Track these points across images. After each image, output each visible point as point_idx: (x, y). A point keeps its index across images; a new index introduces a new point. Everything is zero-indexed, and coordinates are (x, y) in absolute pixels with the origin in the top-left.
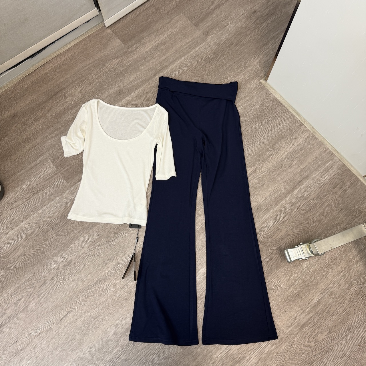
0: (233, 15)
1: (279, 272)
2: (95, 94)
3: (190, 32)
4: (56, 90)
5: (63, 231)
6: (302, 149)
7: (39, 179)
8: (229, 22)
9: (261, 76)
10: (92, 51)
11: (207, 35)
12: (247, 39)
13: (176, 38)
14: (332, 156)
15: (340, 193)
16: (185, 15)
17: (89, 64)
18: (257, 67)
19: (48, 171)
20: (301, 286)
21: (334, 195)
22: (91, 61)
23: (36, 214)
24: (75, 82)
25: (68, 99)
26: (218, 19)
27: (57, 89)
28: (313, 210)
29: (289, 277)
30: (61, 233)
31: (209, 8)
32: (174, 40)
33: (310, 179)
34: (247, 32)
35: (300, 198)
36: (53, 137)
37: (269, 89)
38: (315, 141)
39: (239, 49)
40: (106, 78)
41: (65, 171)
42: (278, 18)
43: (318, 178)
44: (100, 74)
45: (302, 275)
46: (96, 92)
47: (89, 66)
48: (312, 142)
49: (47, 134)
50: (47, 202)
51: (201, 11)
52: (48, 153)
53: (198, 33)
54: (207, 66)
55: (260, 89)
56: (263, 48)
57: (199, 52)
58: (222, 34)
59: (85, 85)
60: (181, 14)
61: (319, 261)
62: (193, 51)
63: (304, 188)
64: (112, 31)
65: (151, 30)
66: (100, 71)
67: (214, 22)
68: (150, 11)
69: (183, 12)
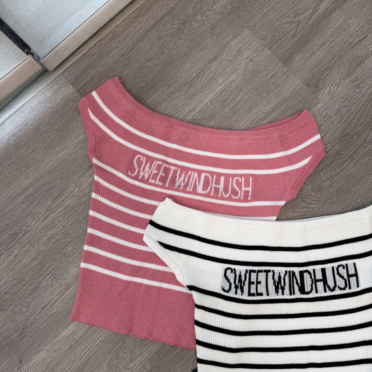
2: (46, 271)
3: (273, 80)
10: (30, 150)
11: (317, 86)
16: (255, 34)
22: (31, 179)
26: (342, 41)
31: (315, 10)
40: (71, 225)
44: (56, 213)
46: (48, 266)
47: (28, 193)
51: (297, 19)
59: (21, 248)
60: (247, 32)
64: (78, 92)
65: (172, 81)
66: (55, 206)
67: (332, 47)
68: (168, 28)
69: (250, 26)
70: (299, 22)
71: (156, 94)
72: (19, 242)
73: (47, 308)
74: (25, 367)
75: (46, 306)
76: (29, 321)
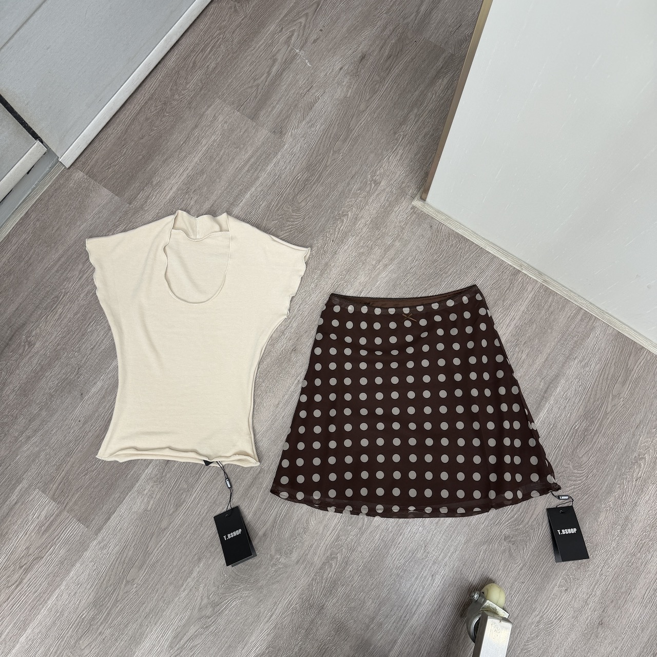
0: (322, 75)
1: (553, 588)
3: (246, 134)
4: (7, 334)
5: (108, 632)
6: (531, 322)
7: (27, 536)
8: (317, 94)
9: (410, 192)
10: (56, 228)
11: (281, 132)
12: (363, 119)
13: (222, 156)
14: (592, 321)
15: (627, 392)
16: (225, 101)
17: (59, 259)
18: (399, 176)
19: (41, 512)
20: (602, 603)
21: (617, 399)
22: (61, 252)
23: (44, 611)
24: (40, 306)
25: (37, 345)
26: (294, 93)
27: (9, 332)
28: (585, 442)
29: (576, 590)
30: (106, 637)
31: (269, 73)
32: (218, 162)
33: (563, 381)
34: (359, 105)
35: (555, 426)
36: (29, 438)
37: (434, 215)
38: (551, 297)
39: (353, 146)
41: (75, 502)
42: (412, 59)
43: (578, 375)
44: (88, 273)
45: (598, 581)
46: (90, 315)
47: (60, 263)
48: (546, 302)
49: (16, 434)
50: (58, 579)
51: (256, 83)
52: (29, 474)
53: (263, 134)
54: (300, 198)
55: (417, 220)
56: (400, 131)
57: (275, 175)
58: (310, 124)
59: (64, 307)
60: (218, 101)
61: (622, 543)
62: (263, 176)
63: (556, 402)
64: (87, 175)
65: (164, 150)
66: (86, 268)
67: (288, 99)
68: (152, 110)
69: (220, 96)
70: (258, 85)
71: (153, 163)
72: (61, 303)
73: (96, 348)
74: (86, 397)
75: (95, 346)
76: (83, 362)
